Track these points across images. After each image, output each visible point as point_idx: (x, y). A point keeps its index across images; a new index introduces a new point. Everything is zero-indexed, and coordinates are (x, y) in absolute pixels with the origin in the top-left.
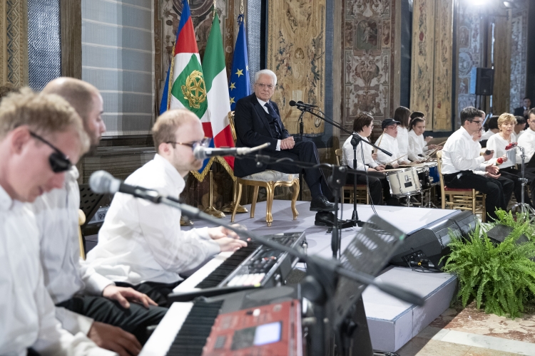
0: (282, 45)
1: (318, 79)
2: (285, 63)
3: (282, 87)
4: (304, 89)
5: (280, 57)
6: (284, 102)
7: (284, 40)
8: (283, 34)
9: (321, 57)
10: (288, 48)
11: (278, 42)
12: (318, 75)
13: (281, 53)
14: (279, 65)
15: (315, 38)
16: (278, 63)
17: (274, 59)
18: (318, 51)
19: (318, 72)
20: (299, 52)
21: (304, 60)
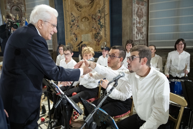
0: (73, 18)
1: (103, 28)
2: (76, 24)
3: (74, 34)
4: (92, 33)
5: (72, 23)
6: (77, 39)
7: (74, 16)
8: (73, 14)
9: (104, 17)
10: (76, 19)
11: (70, 18)
12: (103, 26)
13: (73, 21)
14: (72, 26)
15: (100, 9)
16: (71, 26)
17: (69, 25)
18: (102, 14)
19: (103, 24)
20: (84, 19)
21: (89, 21)
